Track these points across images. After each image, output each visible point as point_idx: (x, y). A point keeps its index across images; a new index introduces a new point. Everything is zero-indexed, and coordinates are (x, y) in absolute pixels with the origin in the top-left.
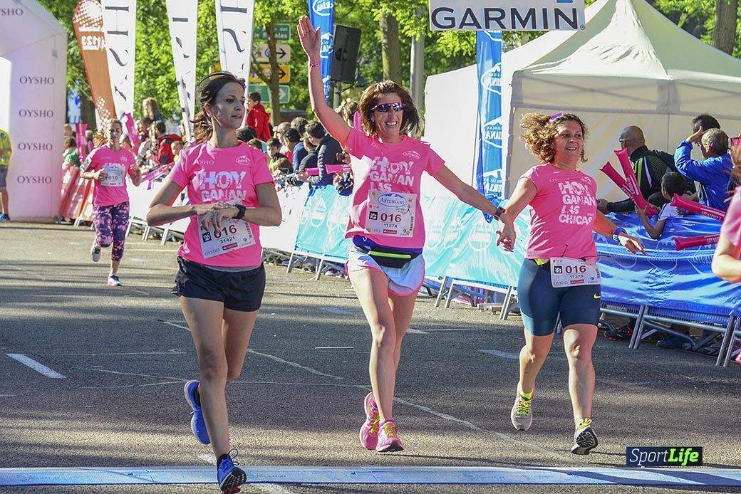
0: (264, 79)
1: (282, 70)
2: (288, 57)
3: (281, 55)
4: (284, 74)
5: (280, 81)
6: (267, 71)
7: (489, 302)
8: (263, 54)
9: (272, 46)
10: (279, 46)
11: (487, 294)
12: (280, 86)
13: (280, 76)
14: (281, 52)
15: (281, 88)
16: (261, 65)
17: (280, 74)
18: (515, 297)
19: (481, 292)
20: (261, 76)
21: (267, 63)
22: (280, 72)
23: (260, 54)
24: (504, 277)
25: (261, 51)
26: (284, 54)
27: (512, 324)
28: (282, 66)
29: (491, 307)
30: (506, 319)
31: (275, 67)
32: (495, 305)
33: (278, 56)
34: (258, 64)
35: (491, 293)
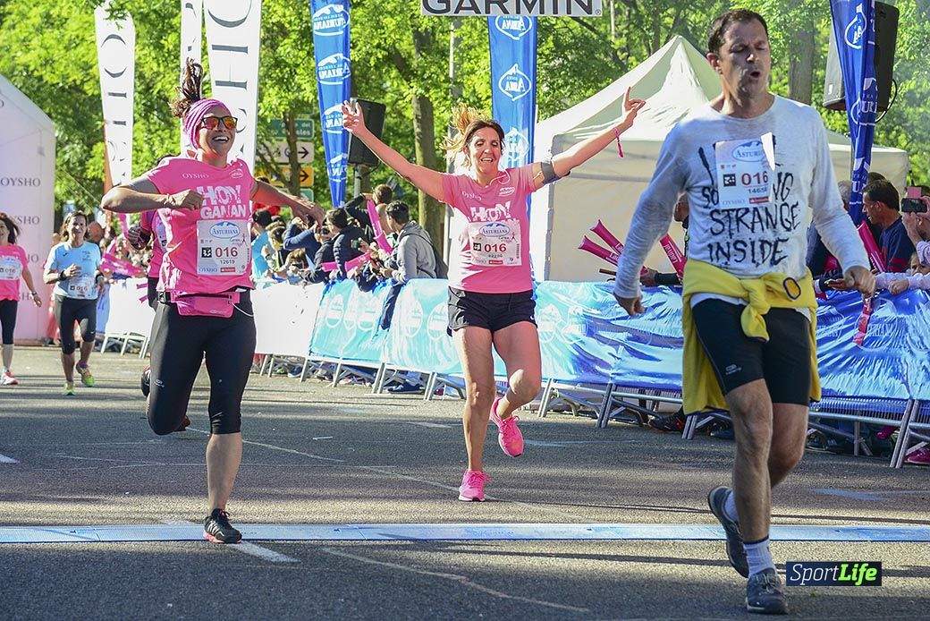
0: (284, 181)
1: (304, 171)
2: (310, 157)
3: (303, 155)
4: (306, 176)
5: (302, 184)
6: (287, 173)
8: (282, 153)
9: (292, 144)
10: (300, 145)
12: (302, 189)
13: (302, 178)
14: (302, 150)
15: (302, 191)
16: (282, 166)
17: (301, 176)
18: (555, 390)
20: (280, 177)
21: (287, 164)
22: (303, 174)
23: (280, 153)
25: (280, 149)
26: (306, 153)
28: (305, 167)
30: (544, 416)
31: (296, 167)
33: (300, 156)
34: (276, 164)
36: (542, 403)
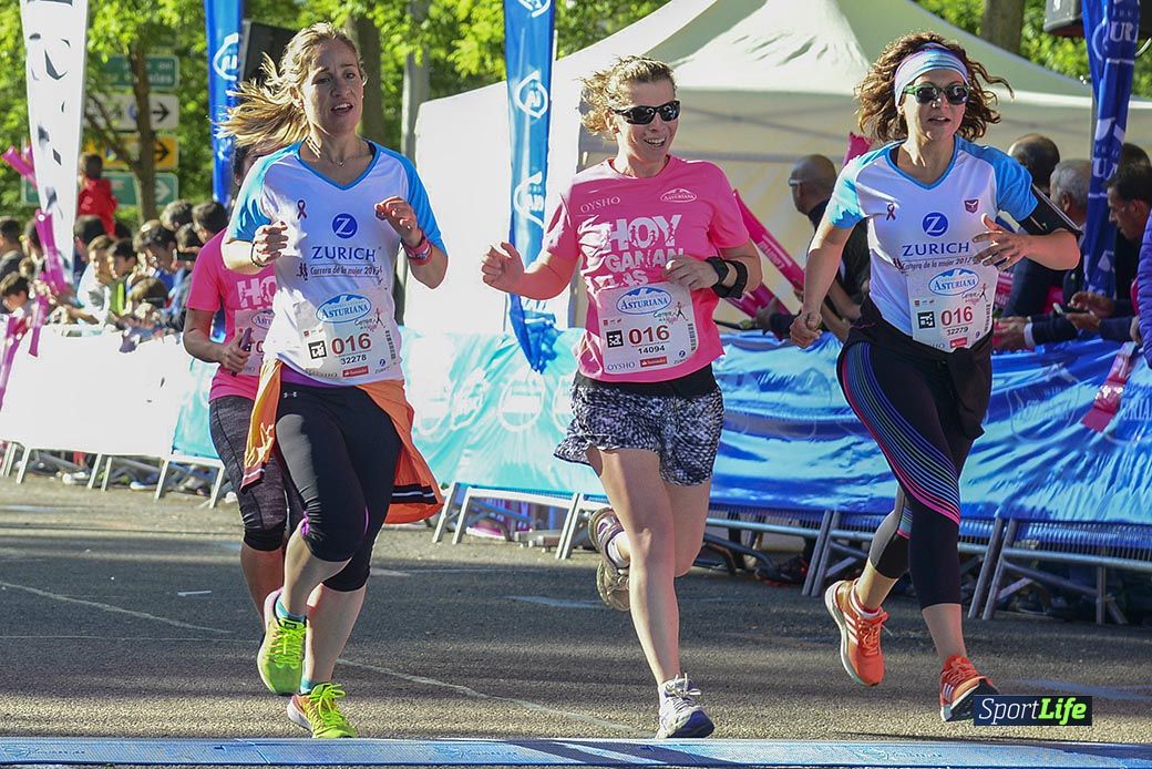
0: (128, 161)
1: (161, 144)
2: (173, 121)
3: (159, 116)
4: (165, 152)
5: (159, 166)
6: (133, 147)
7: (538, 528)
8: (126, 113)
9: (142, 99)
10: (155, 100)
11: (534, 512)
12: (158, 175)
13: (158, 156)
14: (159, 108)
15: (162, 179)
16: (123, 136)
17: (157, 152)
18: (586, 514)
19: (524, 511)
20: (122, 155)
21: (132, 132)
22: (158, 147)
23: (121, 113)
24: (565, 480)
25: (122, 106)
26: (165, 113)
27: (580, 564)
28: (163, 136)
29: (540, 538)
30: (568, 557)
31: (148, 136)
32: (550, 534)
33: (154, 118)
34: (116, 132)
35: (542, 511)
36: (566, 535)
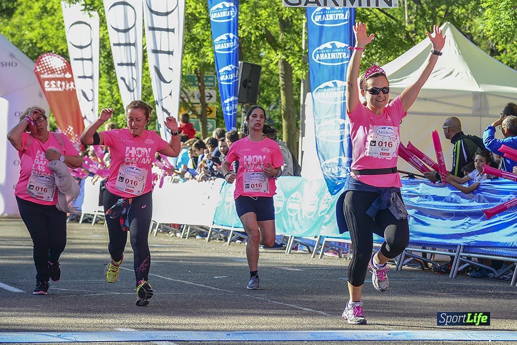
0: (197, 115)
1: (209, 109)
2: (214, 99)
3: (209, 98)
4: (211, 111)
5: (208, 117)
6: (199, 110)
8: (196, 97)
9: (202, 91)
10: (207, 91)
12: (208, 120)
13: (208, 113)
14: (209, 95)
15: (209, 122)
16: (195, 105)
17: (208, 111)
20: (194, 112)
21: (198, 104)
22: (208, 110)
23: (194, 97)
25: (195, 94)
26: (211, 97)
28: (210, 106)
31: (205, 105)
33: (207, 98)
34: (192, 104)
